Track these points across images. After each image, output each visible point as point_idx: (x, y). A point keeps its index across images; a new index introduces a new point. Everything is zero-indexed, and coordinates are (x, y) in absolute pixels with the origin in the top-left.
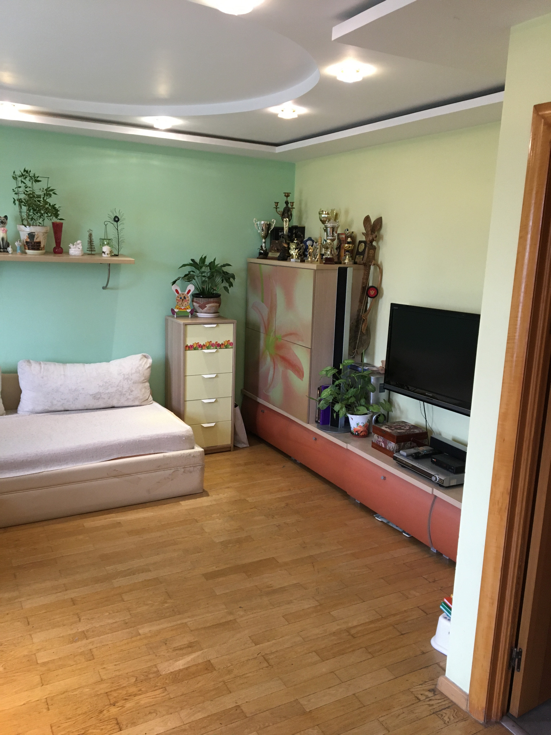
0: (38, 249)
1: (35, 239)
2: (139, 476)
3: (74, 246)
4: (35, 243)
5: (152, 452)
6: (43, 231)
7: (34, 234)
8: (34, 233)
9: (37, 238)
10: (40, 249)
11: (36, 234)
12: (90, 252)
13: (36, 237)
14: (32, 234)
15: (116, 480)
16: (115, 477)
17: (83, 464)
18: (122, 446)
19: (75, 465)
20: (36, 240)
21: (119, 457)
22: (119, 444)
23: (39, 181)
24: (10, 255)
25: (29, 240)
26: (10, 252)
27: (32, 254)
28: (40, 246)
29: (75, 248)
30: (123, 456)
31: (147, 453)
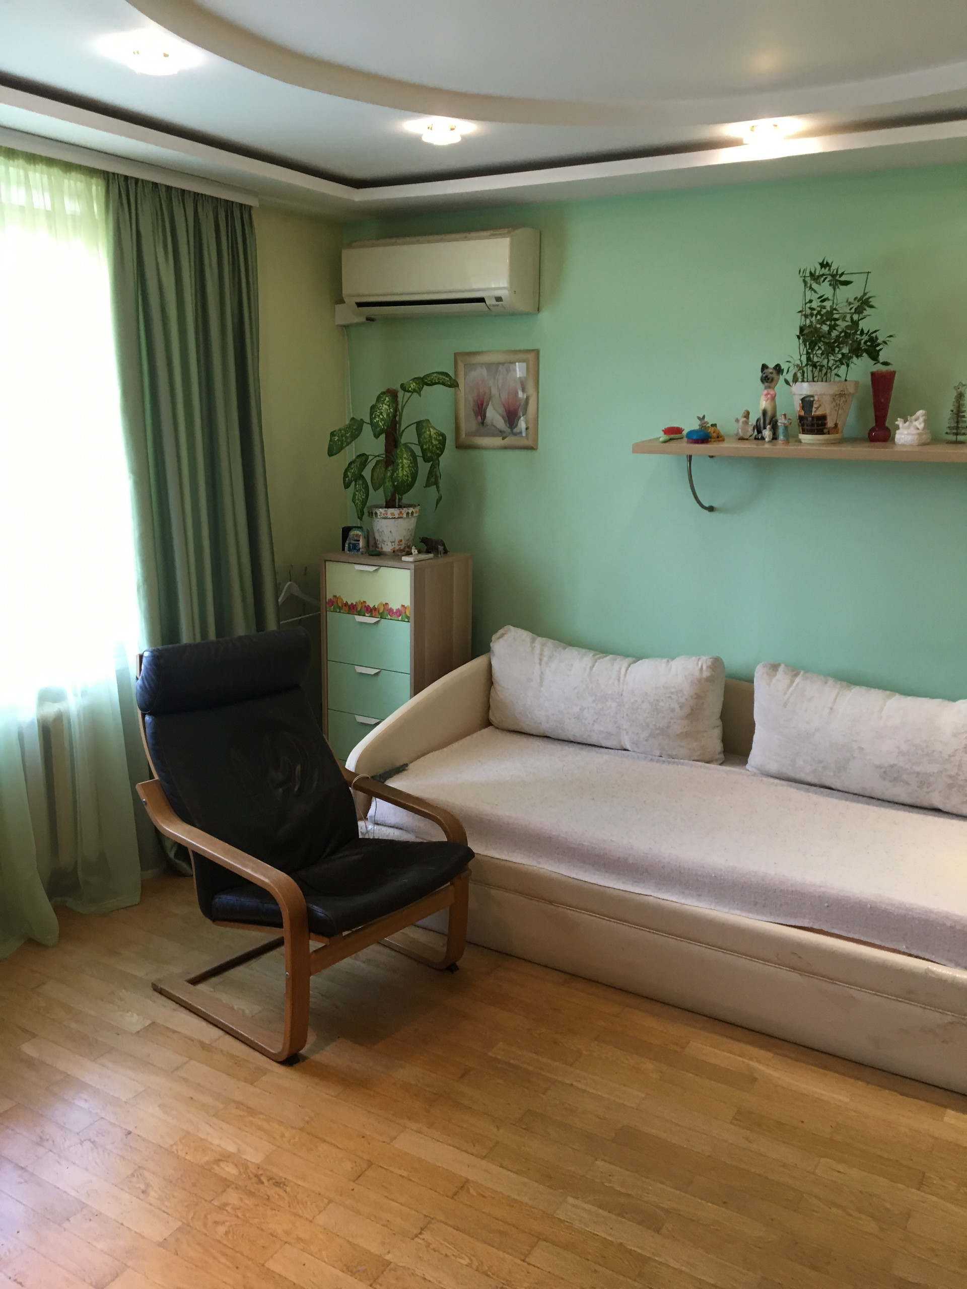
0: (820, 432)
1: (814, 409)
2: (854, 992)
3: (908, 423)
4: (813, 418)
5: (903, 948)
6: (831, 392)
7: (812, 399)
8: (812, 396)
9: (817, 408)
10: (825, 431)
11: (816, 398)
12: (952, 438)
13: (815, 406)
14: (807, 399)
15: (794, 976)
16: (794, 969)
17: (732, 911)
18: (826, 905)
19: (712, 907)
20: (815, 412)
21: (816, 927)
22: (819, 897)
23: (846, 283)
24: (767, 446)
25: (802, 413)
26: (767, 439)
27: (809, 442)
28: (824, 424)
29: (908, 428)
30: (825, 928)
31: (887, 945)
